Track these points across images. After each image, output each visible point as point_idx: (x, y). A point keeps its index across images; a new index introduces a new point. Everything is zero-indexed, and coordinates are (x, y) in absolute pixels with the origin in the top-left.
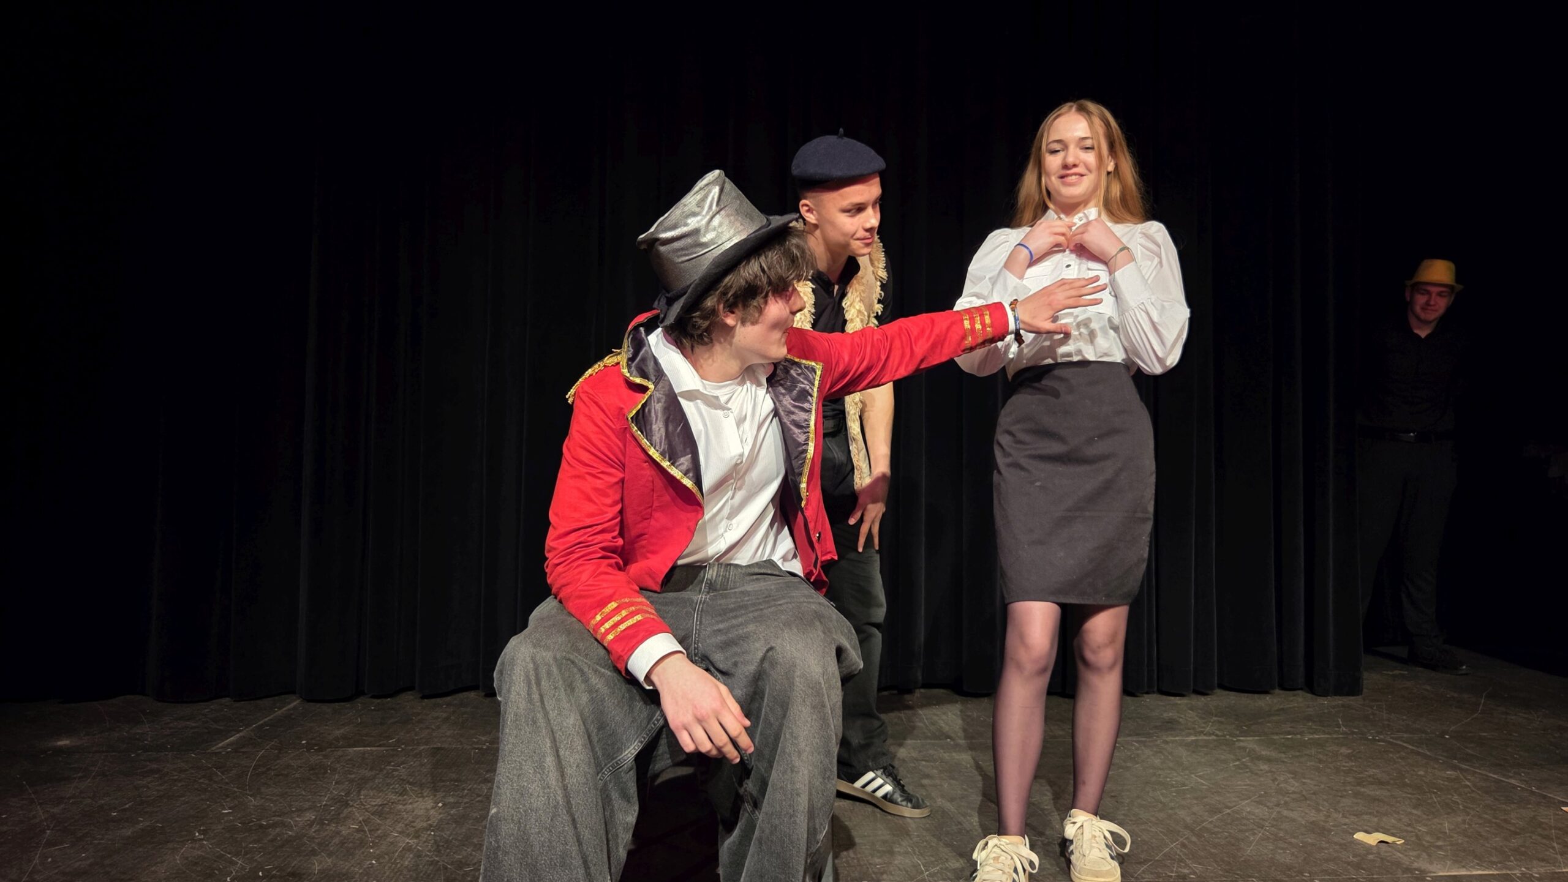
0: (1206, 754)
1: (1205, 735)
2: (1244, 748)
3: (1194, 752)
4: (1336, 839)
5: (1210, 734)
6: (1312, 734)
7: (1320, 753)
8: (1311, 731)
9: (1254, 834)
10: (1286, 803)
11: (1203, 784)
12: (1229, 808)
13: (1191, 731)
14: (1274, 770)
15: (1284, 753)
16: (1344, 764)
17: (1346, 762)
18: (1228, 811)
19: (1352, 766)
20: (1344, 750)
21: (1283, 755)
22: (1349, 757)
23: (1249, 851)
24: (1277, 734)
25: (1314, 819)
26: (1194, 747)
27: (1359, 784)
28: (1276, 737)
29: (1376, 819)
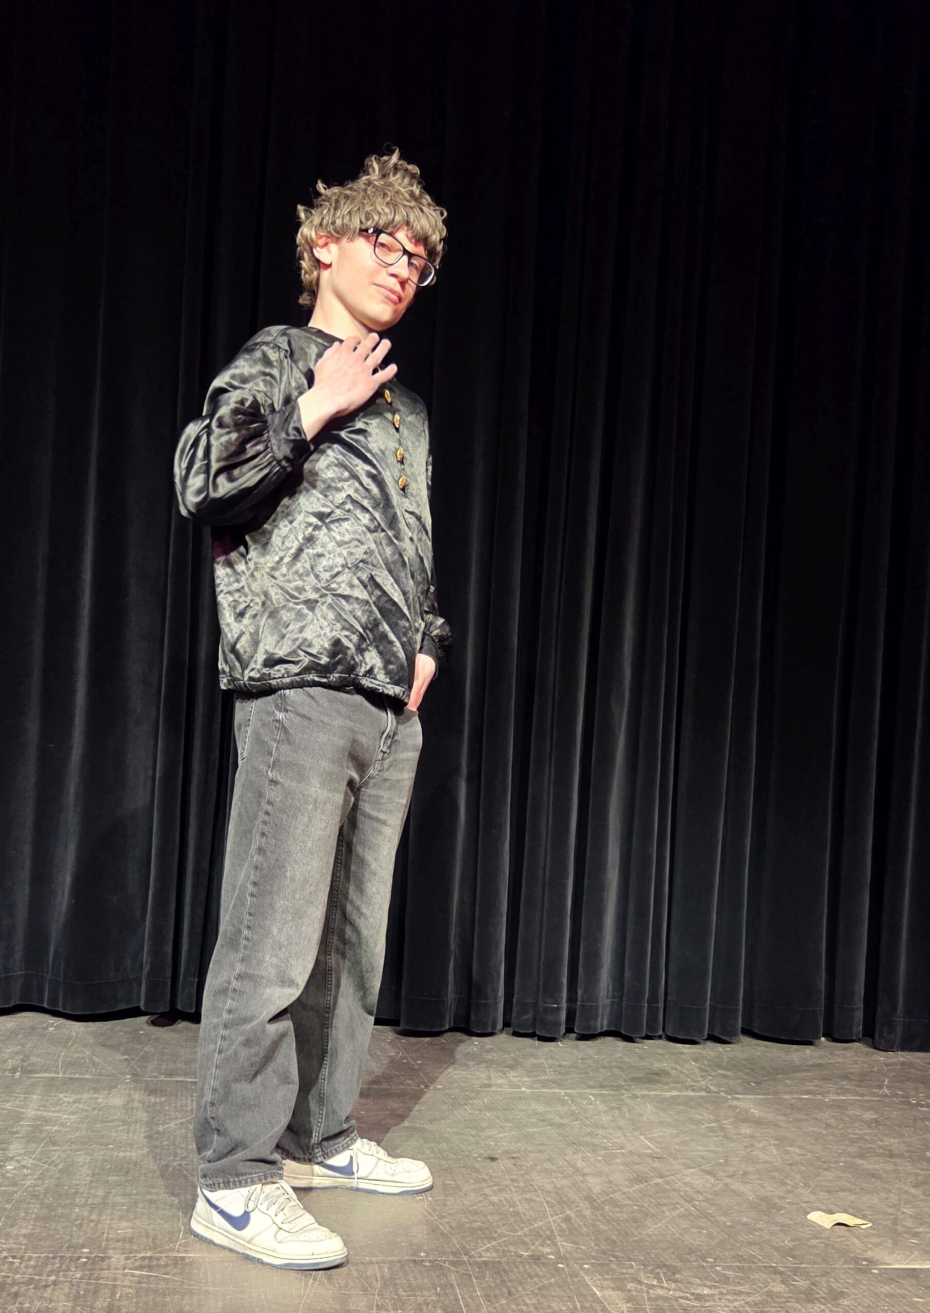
0: (678, 1113)
1: (693, 1090)
2: (734, 1108)
3: (663, 1110)
4: (780, 1219)
5: (701, 1089)
6: (838, 1094)
7: (834, 1117)
8: (840, 1091)
9: (675, 1209)
10: (745, 1174)
11: (649, 1148)
12: (661, 1177)
13: (678, 1086)
14: (758, 1135)
15: (785, 1115)
16: (857, 1131)
17: (860, 1130)
18: (659, 1180)
19: (866, 1134)
20: (869, 1116)
21: (782, 1118)
22: (869, 1124)
23: (652, 1229)
24: (791, 1093)
25: (770, 1194)
26: (665, 1104)
27: (861, 1156)
28: (788, 1097)
29: (853, 1198)
